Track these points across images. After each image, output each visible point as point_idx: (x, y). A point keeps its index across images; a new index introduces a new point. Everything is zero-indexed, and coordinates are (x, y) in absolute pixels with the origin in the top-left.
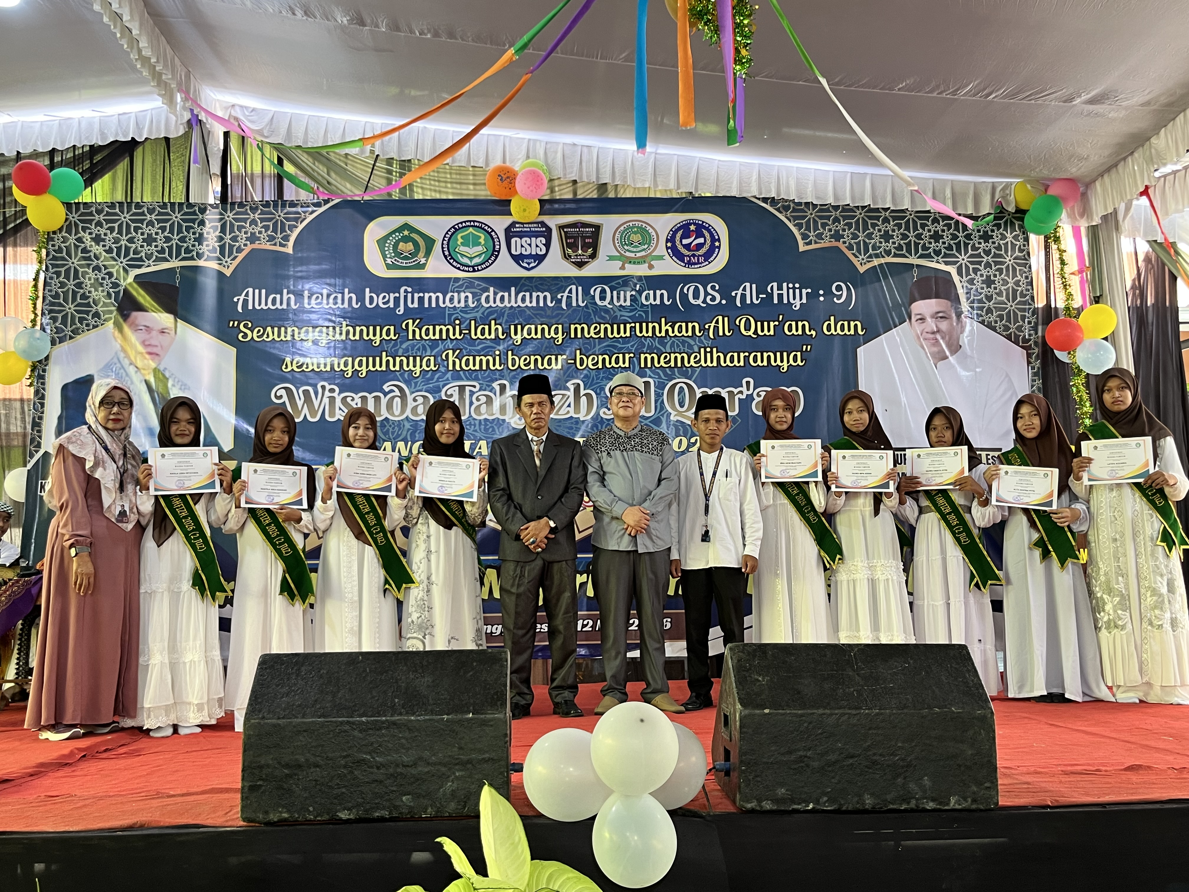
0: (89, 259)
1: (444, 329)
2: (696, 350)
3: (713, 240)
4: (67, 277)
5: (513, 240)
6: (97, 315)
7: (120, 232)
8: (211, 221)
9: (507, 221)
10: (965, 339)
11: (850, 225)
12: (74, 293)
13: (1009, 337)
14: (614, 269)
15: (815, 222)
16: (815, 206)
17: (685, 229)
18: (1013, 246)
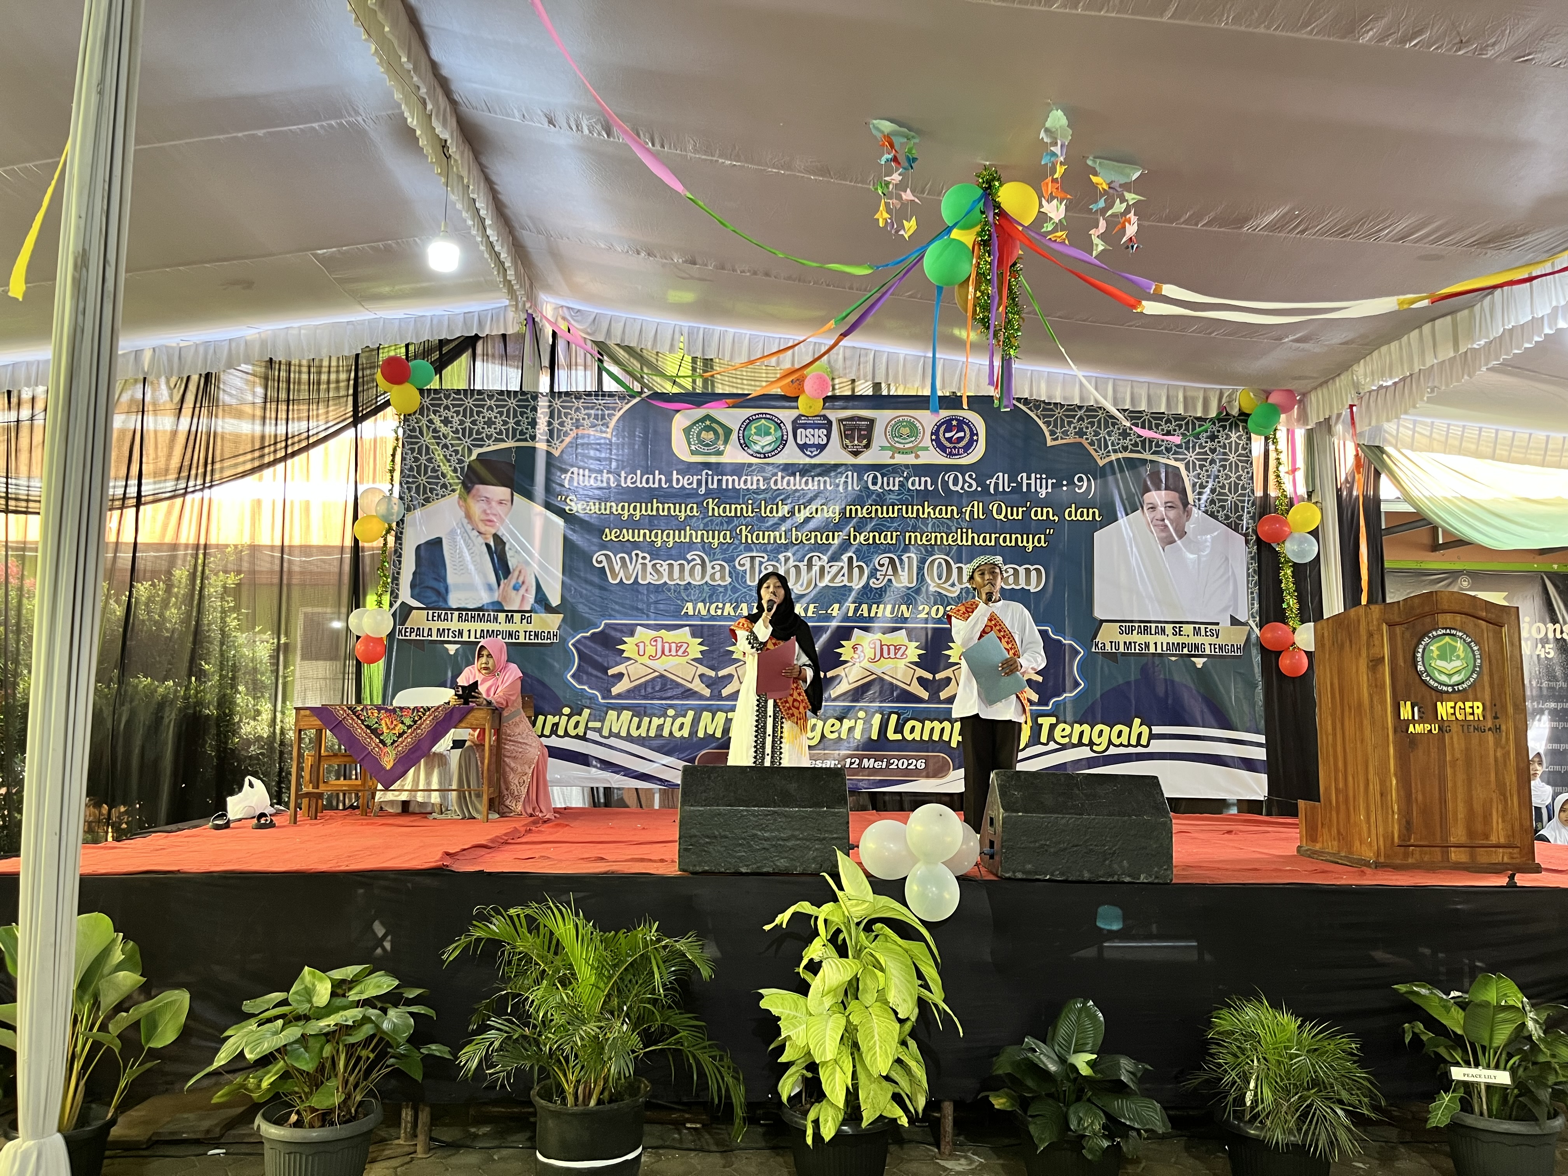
0: (439, 438)
1: (739, 507)
2: (954, 529)
3: (972, 434)
4: (420, 453)
5: (799, 431)
6: (444, 486)
7: (465, 416)
8: (543, 407)
9: (794, 413)
10: (1190, 527)
11: (1092, 423)
12: (426, 467)
13: (1229, 525)
14: (885, 458)
15: (1062, 420)
16: (1062, 406)
17: (948, 424)
18: (1237, 444)
